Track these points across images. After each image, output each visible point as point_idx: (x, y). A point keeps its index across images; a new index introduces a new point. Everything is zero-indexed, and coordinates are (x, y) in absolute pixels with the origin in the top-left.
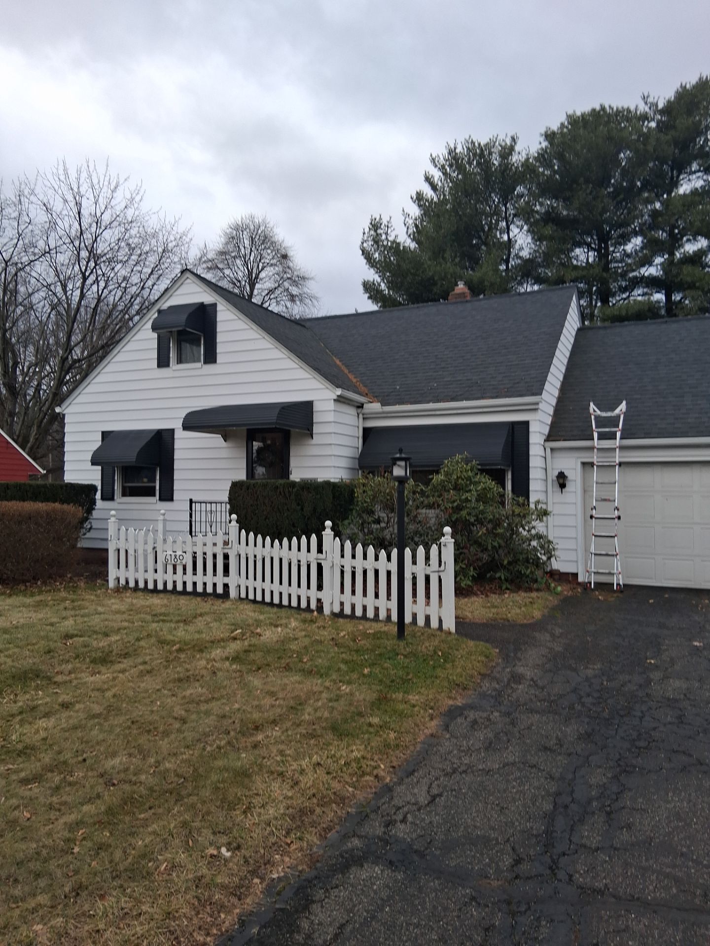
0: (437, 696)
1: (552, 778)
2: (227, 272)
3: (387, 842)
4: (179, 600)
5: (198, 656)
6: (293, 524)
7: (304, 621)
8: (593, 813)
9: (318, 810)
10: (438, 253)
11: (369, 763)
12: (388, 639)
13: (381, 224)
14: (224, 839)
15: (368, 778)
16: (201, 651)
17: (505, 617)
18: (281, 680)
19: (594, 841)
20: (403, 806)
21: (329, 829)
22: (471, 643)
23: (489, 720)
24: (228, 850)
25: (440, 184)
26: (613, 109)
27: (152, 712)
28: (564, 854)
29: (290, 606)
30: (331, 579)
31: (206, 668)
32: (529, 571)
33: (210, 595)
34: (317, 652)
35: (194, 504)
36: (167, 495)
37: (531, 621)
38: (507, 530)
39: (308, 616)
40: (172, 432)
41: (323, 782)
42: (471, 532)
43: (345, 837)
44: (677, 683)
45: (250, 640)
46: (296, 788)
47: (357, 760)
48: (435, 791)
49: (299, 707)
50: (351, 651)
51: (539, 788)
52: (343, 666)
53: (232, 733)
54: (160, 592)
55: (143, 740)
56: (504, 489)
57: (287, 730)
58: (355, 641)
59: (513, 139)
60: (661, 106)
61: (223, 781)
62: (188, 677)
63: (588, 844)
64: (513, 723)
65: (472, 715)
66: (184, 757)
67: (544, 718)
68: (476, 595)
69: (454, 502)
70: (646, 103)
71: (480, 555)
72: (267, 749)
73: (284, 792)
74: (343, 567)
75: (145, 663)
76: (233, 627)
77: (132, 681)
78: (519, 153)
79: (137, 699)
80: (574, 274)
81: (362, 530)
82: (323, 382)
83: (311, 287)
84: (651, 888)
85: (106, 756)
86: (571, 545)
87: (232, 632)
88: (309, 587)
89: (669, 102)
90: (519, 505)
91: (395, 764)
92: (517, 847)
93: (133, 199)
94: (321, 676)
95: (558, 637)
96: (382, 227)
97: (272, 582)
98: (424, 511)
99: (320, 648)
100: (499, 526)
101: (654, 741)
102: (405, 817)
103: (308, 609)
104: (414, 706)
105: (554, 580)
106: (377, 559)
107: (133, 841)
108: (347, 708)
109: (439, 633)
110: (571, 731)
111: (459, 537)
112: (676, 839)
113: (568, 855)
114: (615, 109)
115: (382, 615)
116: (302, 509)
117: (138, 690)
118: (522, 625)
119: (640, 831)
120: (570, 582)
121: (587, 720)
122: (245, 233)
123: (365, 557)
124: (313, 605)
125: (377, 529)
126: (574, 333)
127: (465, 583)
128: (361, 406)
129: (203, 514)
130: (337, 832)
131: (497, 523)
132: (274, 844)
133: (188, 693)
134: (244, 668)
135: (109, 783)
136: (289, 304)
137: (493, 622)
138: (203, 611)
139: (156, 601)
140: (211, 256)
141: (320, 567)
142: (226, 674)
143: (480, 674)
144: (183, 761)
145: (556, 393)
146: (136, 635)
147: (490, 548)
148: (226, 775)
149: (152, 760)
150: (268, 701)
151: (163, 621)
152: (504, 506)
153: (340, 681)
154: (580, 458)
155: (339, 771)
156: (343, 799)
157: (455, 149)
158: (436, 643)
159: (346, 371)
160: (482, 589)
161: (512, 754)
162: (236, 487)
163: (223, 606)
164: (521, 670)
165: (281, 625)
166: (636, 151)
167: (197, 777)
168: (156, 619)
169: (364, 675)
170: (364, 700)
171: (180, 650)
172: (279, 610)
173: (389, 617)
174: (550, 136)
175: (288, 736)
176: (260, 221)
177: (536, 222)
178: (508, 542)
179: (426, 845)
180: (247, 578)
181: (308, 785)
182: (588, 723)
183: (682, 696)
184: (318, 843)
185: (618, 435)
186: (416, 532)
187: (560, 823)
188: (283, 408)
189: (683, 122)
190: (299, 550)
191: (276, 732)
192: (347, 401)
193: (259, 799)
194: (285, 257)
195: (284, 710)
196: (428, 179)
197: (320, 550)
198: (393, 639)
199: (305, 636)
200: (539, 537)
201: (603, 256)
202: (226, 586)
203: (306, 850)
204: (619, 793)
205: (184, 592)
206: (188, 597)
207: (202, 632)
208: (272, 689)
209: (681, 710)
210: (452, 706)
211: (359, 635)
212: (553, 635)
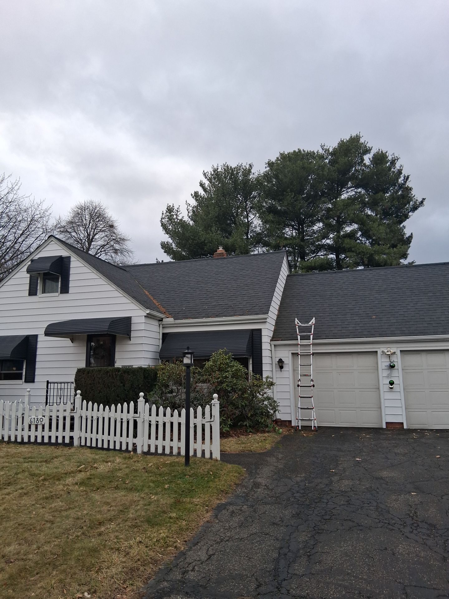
0: (210, 498)
1: (278, 540)
2: (74, 234)
3: (184, 583)
4: (39, 448)
5: (57, 483)
6: (118, 395)
7: (125, 458)
8: (301, 557)
9: (142, 568)
10: (207, 228)
11: (171, 540)
12: (179, 467)
13: (173, 209)
14: (86, 588)
15: (171, 548)
16: (59, 480)
17: (249, 449)
18: (113, 495)
19: (301, 571)
20: (192, 562)
21: (149, 578)
22: (230, 466)
23: (241, 510)
24: (89, 594)
25: (208, 188)
26: (305, 151)
27: (31, 518)
28: (285, 580)
29: (115, 449)
30: (142, 429)
31: (63, 490)
32: (263, 420)
33: (60, 444)
34: (135, 477)
35: (49, 384)
36: (31, 379)
37: (265, 451)
38: (250, 395)
39: (127, 455)
40: (36, 336)
41: (144, 552)
42: (228, 397)
43: (159, 582)
44: (346, 482)
45: (91, 472)
46: (128, 557)
47: (164, 539)
48: (211, 552)
49: (126, 510)
50: (156, 475)
51: (270, 546)
52: (151, 484)
53: (85, 528)
54: (26, 443)
55: (27, 535)
56: (248, 370)
57: (119, 524)
58: (159, 468)
59: (250, 166)
60: (331, 150)
61: (82, 555)
62: (52, 496)
63: (298, 573)
64: (255, 511)
65: (231, 508)
66: (55, 543)
67: (273, 507)
68: (232, 436)
69: (218, 378)
70: (323, 149)
71: (235, 411)
72: (107, 535)
73: (121, 559)
74: (150, 421)
75: (23, 488)
76: (79, 464)
77: (15, 500)
78: (254, 174)
79: (20, 511)
80: (285, 242)
81: (161, 398)
82: (138, 305)
83: (128, 245)
84: (332, 592)
85: (4, 546)
86: (287, 403)
87: (78, 467)
88: (128, 436)
89: (335, 148)
90: (257, 380)
91: (186, 539)
92: (258, 578)
93: (12, 189)
94: (138, 491)
95: (281, 459)
96: (174, 211)
97: (103, 434)
98: (200, 384)
99: (136, 474)
100: (245, 392)
101: (334, 515)
102: (194, 568)
103: (127, 450)
104: (197, 505)
105: (278, 425)
106: (172, 416)
107: (28, 594)
108: (155, 509)
109: (210, 461)
110: (287, 513)
111: (221, 400)
112: (345, 566)
113: (287, 580)
114: (306, 152)
115: (175, 451)
116: (124, 386)
117: (19, 505)
118: (260, 454)
119: (326, 564)
120: (287, 426)
121: (297, 506)
122: (86, 211)
123: (165, 415)
124: (130, 448)
125: (171, 397)
126: (285, 278)
127: (225, 429)
128: (161, 320)
129: (56, 390)
130: (154, 579)
131: (244, 391)
132: (116, 589)
133: (53, 505)
134: (88, 489)
135: (8, 562)
136: (113, 255)
137: (242, 453)
138: (57, 454)
139: (23, 449)
140: (63, 224)
141: (135, 422)
142: (76, 493)
143: (235, 484)
144: (55, 545)
145: (276, 312)
146: (15, 471)
147: (240, 407)
148: (84, 552)
149: (35, 546)
150: (105, 508)
151: (31, 462)
152: (248, 380)
153: (151, 494)
154: (290, 350)
155: (153, 545)
156: (156, 561)
157: (217, 169)
158: (209, 467)
159: (152, 298)
160: (235, 433)
161: (254, 529)
162: (80, 372)
163: (70, 451)
164: (259, 480)
165: (110, 461)
166: (318, 175)
167: (65, 554)
168: (27, 461)
169: (165, 489)
170: (166, 503)
171: (45, 480)
172: (108, 452)
173: (179, 453)
174: (270, 164)
175: (120, 527)
176: (97, 204)
177: (264, 212)
178: (251, 403)
179: (207, 582)
180: (86, 432)
181: (135, 554)
182: (297, 508)
183: (349, 490)
184: (143, 586)
185: (311, 336)
186: (195, 398)
187: (282, 563)
188: (112, 321)
189: (343, 160)
190: (122, 412)
191: (113, 525)
192: (153, 317)
193: (106, 564)
194: (112, 226)
195: (117, 512)
196: (202, 185)
197: (136, 412)
198: (182, 466)
199: (126, 467)
200: (268, 398)
201: (301, 232)
202: (71, 438)
203: (136, 591)
204: (314, 545)
205: (43, 443)
206: (45, 446)
207: (58, 468)
208: (108, 501)
209: (348, 497)
210: (219, 504)
211: (161, 465)
212: (277, 459)
